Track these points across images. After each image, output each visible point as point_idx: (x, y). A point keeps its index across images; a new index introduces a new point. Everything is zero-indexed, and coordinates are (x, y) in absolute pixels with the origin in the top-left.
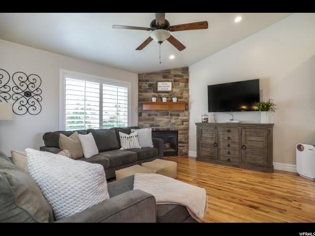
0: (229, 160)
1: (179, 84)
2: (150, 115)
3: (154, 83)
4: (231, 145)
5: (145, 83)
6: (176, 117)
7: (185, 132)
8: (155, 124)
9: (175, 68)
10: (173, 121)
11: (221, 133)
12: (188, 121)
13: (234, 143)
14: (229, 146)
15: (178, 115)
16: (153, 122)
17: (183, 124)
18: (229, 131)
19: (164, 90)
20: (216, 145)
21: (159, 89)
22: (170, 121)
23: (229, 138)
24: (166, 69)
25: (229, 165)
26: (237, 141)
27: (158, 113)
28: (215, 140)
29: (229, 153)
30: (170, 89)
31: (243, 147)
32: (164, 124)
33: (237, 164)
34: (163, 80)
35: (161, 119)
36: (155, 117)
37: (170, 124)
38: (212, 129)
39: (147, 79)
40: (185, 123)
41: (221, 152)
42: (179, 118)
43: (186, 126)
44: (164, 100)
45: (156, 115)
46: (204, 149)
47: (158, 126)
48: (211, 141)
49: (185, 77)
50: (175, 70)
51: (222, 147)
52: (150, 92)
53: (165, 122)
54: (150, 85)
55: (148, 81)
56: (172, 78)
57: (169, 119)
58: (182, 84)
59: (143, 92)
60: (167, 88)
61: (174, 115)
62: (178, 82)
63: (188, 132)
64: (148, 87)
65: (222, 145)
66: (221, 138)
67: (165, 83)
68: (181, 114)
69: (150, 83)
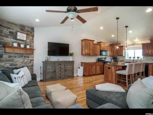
0: (60, 77)
1: (29, 37)
2: (10, 57)
3: (14, 31)
4: (61, 71)
5: (6, 29)
6: (27, 58)
7: (32, 67)
8: (14, 64)
9: (28, 26)
10: (26, 61)
11: (57, 66)
12: (33, 61)
13: (62, 69)
14: (60, 71)
15: (29, 57)
16: (13, 62)
17: (30, 63)
18: (60, 64)
19: (21, 39)
20: (55, 71)
21: (18, 38)
22: (24, 61)
23: (60, 68)
24: (23, 24)
25: (61, 79)
26: (63, 68)
27: (17, 55)
28: (54, 69)
29: (60, 74)
30: (25, 39)
31: (66, 70)
32: (20, 64)
33: (64, 78)
34: (21, 31)
35: (18, 60)
36: (14, 58)
37: (24, 63)
38: (53, 64)
39: (9, 26)
40: (32, 62)
41: (57, 74)
42: (29, 59)
43: (32, 64)
44: (22, 46)
45: (15, 57)
46: (48, 75)
47: (16, 65)
48: (52, 70)
49: (32, 33)
50: (28, 27)
51: (57, 72)
52: (11, 38)
53: (21, 61)
54: (11, 33)
55: (9, 28)
56: (26, 32)
57: (23, 60)
58: (31, 38)
59: (4, 37)
60: (23, 38)
61: (27, 57)
62: (29, 35)
63: (33, 67)
64: (8, 33)
65: (57, 71)
66: (57, 68)
67: (22, 34)
68: (30, 56)
69: (11, 30)
